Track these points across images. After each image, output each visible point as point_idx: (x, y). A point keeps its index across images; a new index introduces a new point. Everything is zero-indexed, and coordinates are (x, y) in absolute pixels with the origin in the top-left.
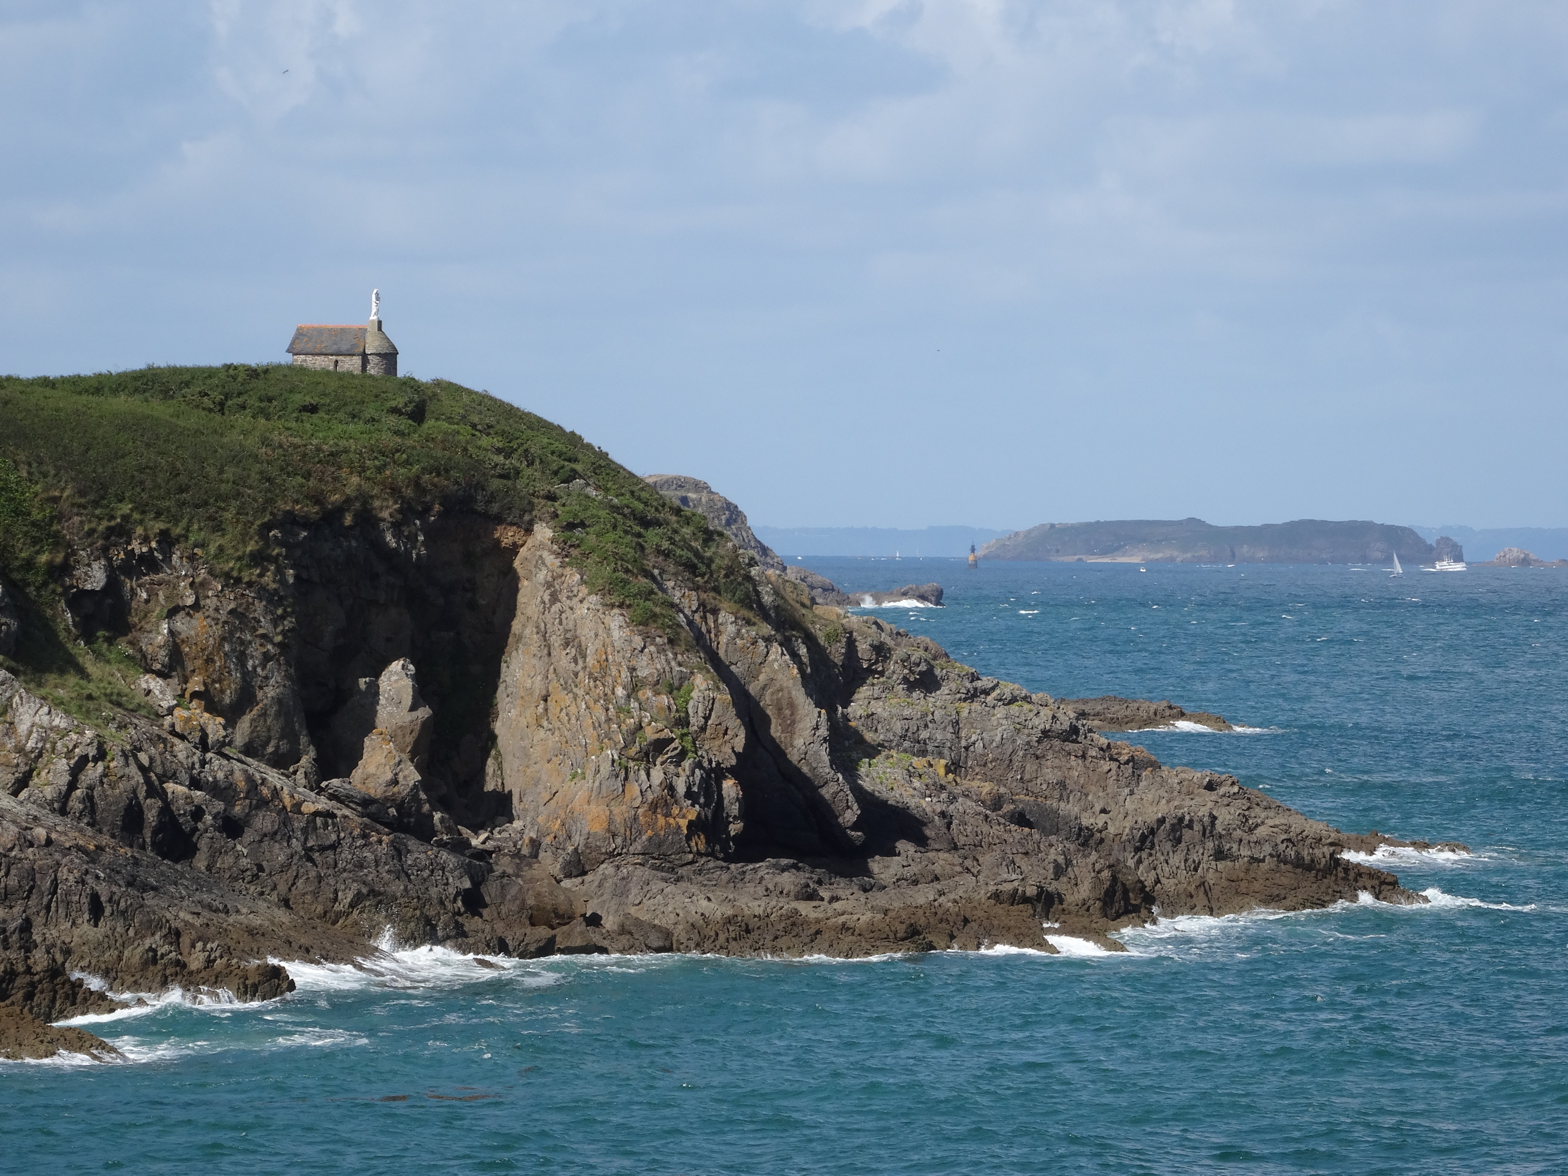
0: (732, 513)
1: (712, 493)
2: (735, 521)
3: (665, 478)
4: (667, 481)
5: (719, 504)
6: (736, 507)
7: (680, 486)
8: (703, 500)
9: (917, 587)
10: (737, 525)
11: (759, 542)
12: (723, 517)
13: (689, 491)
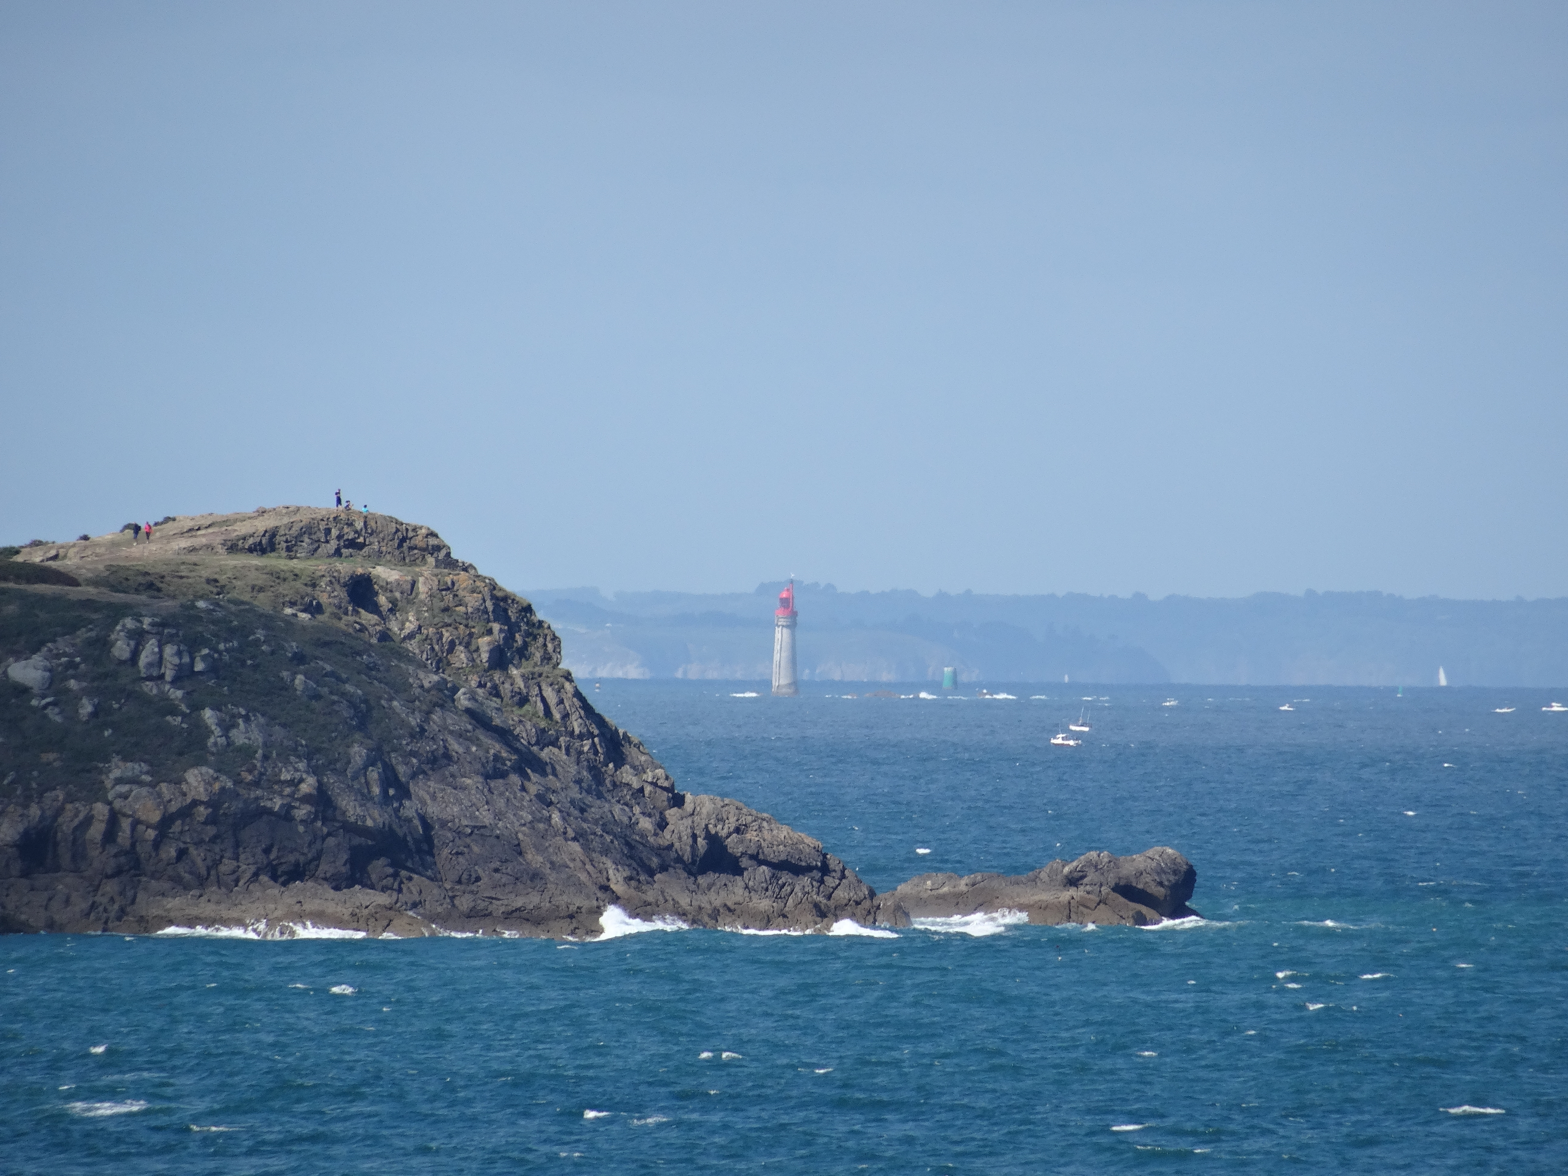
0: (511, 630)
1: (450, 563)
2: (523, 653)
3: (304, 518)
4: (308, 530)
5: (472, 601)
6: (528, 609)
7: (352, 544)
8: (422, 587)
9: (1114, 862)
10: (527, 667)
11: (600, 721)
12: (484, 643)
13: (378, 557)
